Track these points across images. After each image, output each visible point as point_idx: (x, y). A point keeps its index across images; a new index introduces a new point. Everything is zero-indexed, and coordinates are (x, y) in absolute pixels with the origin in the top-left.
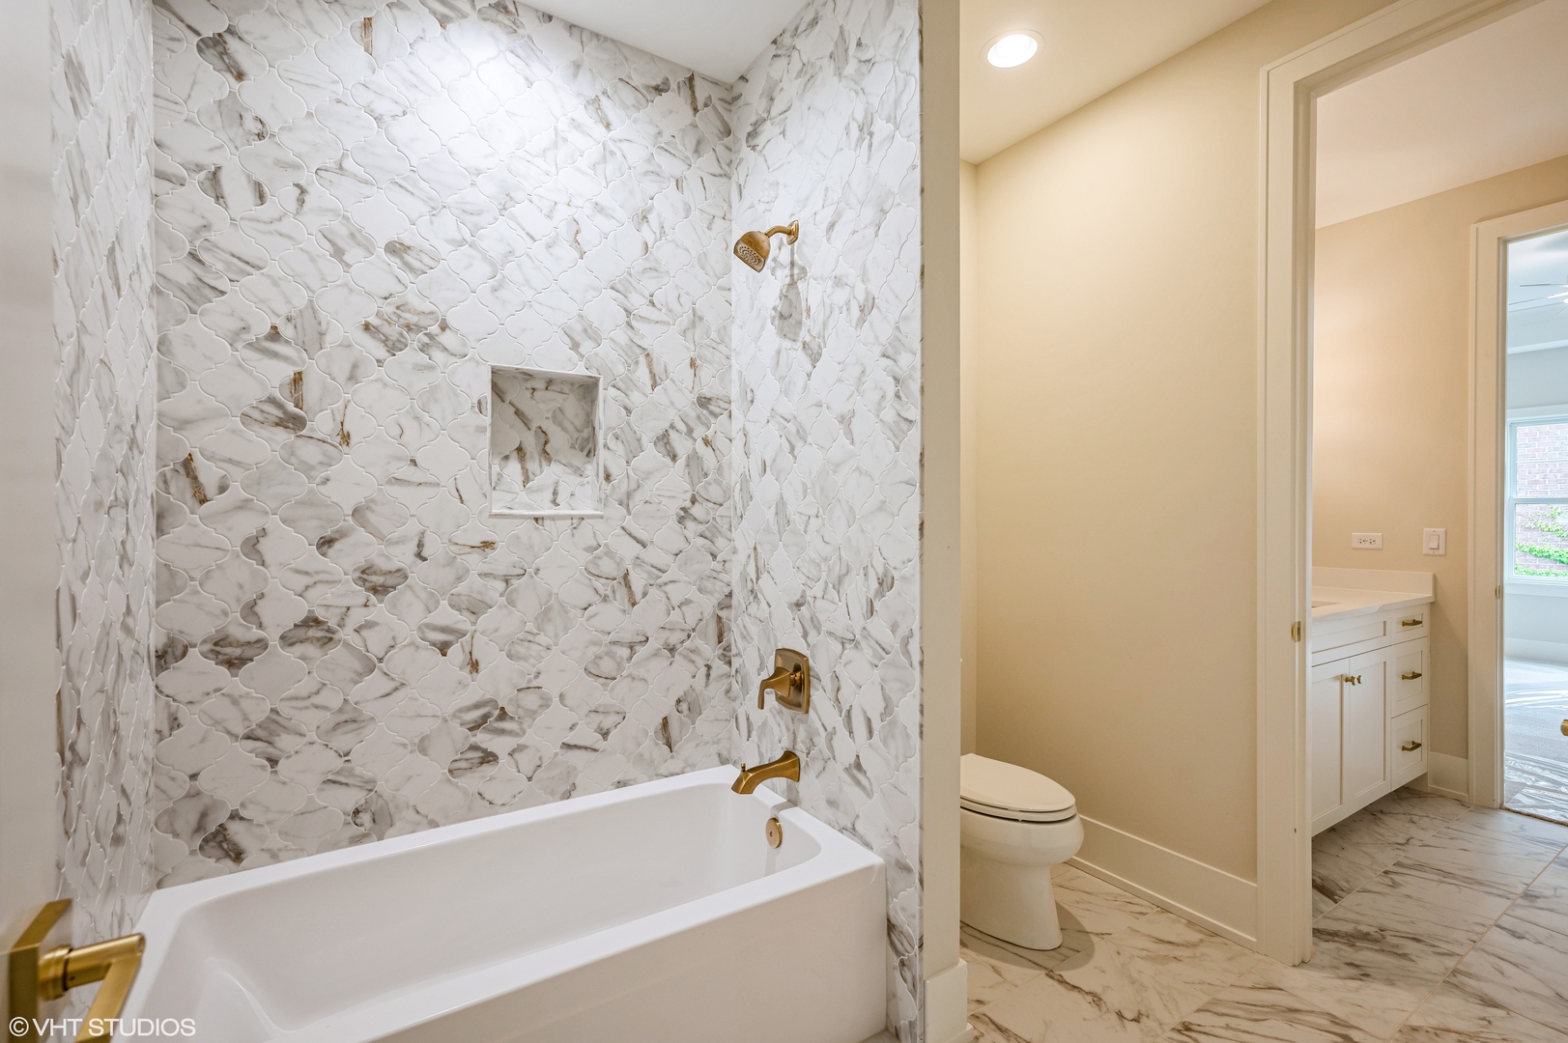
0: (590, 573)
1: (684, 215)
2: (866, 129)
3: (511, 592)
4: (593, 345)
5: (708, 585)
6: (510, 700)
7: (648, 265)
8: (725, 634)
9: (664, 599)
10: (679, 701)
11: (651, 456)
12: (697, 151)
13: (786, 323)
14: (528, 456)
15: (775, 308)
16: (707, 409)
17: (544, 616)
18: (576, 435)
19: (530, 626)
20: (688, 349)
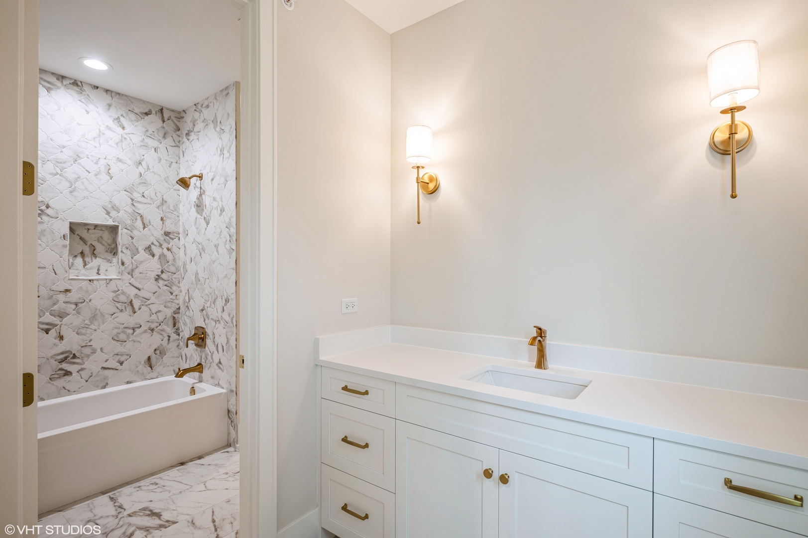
0: (114, 301)
1: (158, 162)
2: (222, 150)
3: (78, 309)
4: (117, 213)
5: (169, 305)
6: (78, 351)
7: (142, 181)
8: (177, 324)
9: (149, 310)
10: (155, 350)
11: (142, 255)
12: (164, 137)
13: (199, 208)
14: (86, 255)
15: (195, 202)
16: (169, 236)
17: (94, 318)
18: (108, 247)
19: (87, 322)
20: (160, 213)
